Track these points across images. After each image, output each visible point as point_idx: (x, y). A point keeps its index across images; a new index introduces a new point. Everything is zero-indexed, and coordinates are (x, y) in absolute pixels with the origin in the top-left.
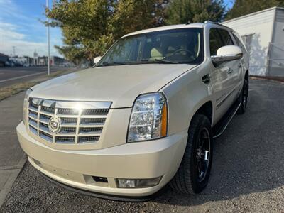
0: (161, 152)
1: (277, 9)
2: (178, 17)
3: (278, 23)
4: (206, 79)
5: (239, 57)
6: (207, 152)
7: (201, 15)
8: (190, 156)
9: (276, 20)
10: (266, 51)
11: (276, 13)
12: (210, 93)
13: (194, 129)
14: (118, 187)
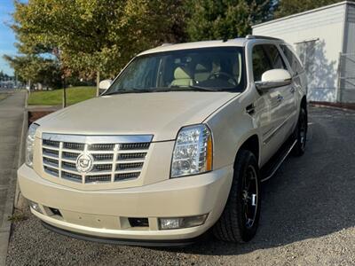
0: (208, 186)
1: (348, 4)
2: (203, 9)
3: (351, 24)
4: (250, 109)
5: (288, 83)
6: (254, 196)
7: (238, 6)
8: (235, 195)
9: (348, 20)
10: (336, 67)
11: (347, 10)
12: (255, 126)
13: (240, 166)
14: (160, 229)
